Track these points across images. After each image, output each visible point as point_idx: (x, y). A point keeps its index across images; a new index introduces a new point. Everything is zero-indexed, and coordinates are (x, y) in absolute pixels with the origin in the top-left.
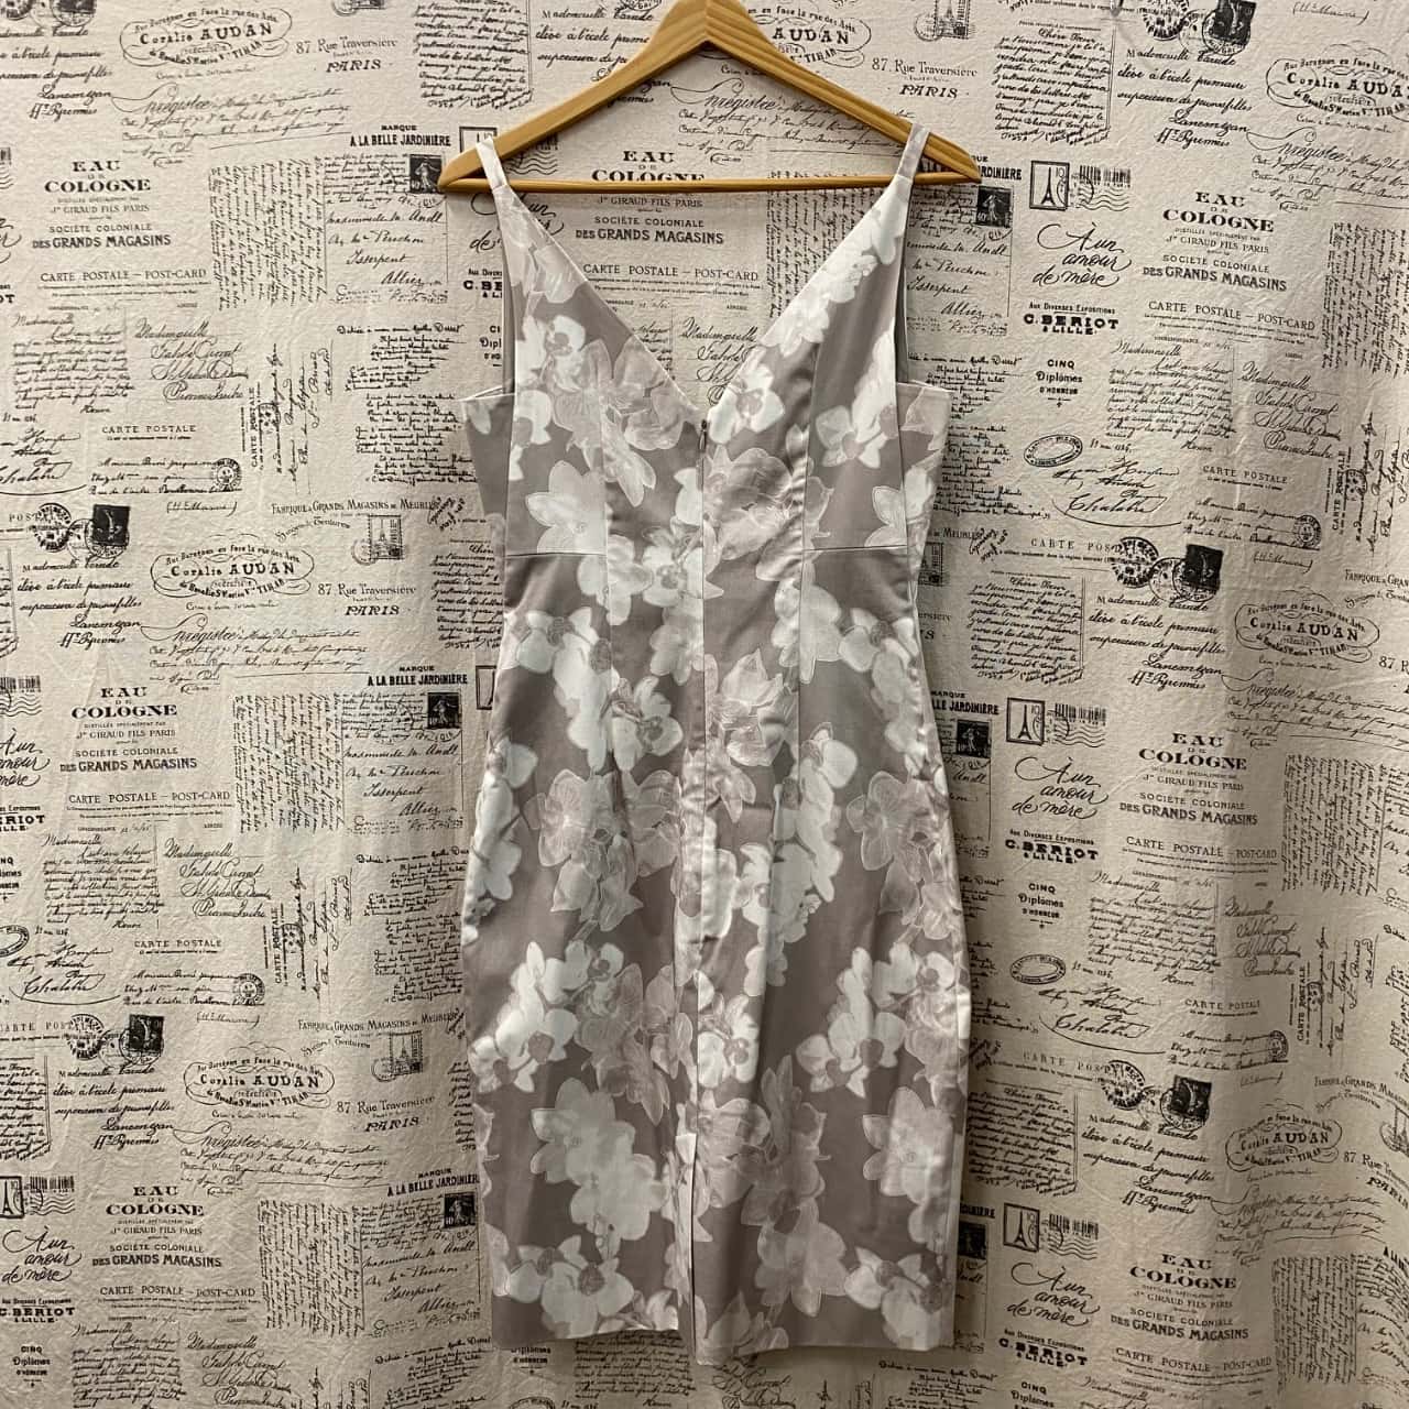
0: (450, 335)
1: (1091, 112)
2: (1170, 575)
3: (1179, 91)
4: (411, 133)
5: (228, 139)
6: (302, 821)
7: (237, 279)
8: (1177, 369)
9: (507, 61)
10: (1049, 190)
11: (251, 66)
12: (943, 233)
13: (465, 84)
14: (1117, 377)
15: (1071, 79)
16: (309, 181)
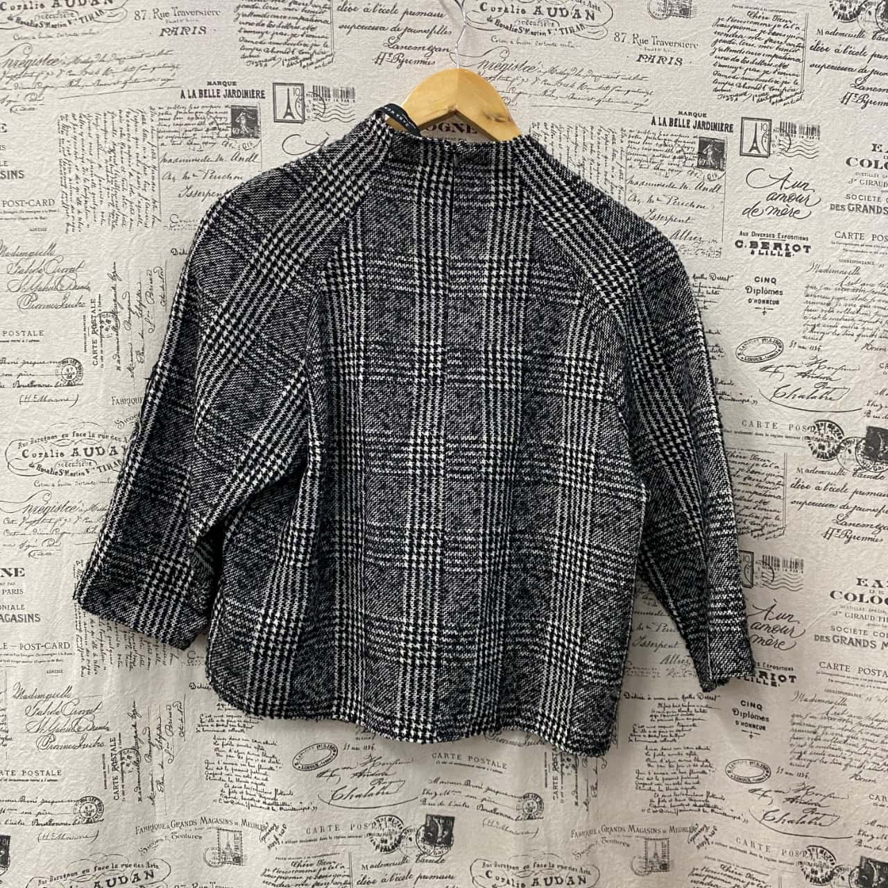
1: (789, 78)
2: (853, 450)
3: (857, 63)
5: (76, 91)
6: (137, 662)
7: (81, 208)
8: (858, 286)
9: (313, 29)
10: (755, 141)
11: (95, 30)
12: (671, 175)
13: (277, 48)
14: (811, 291)
16: (144, 127)
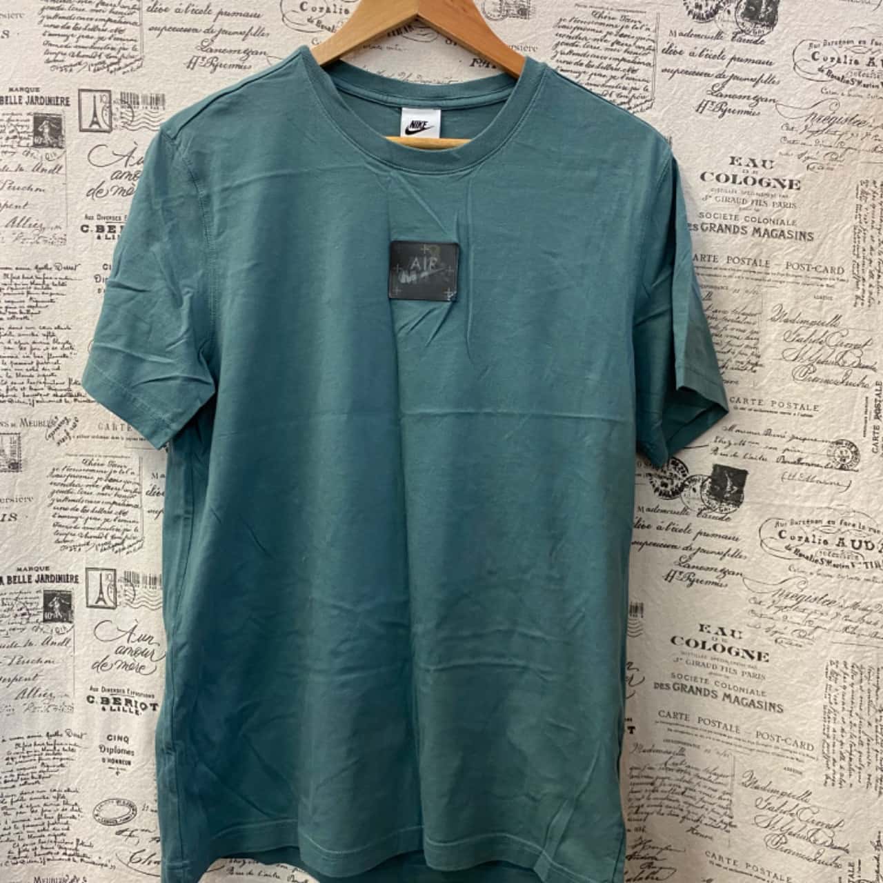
0: (68, 273)
4: (35, 94)
15: (620, 55)
